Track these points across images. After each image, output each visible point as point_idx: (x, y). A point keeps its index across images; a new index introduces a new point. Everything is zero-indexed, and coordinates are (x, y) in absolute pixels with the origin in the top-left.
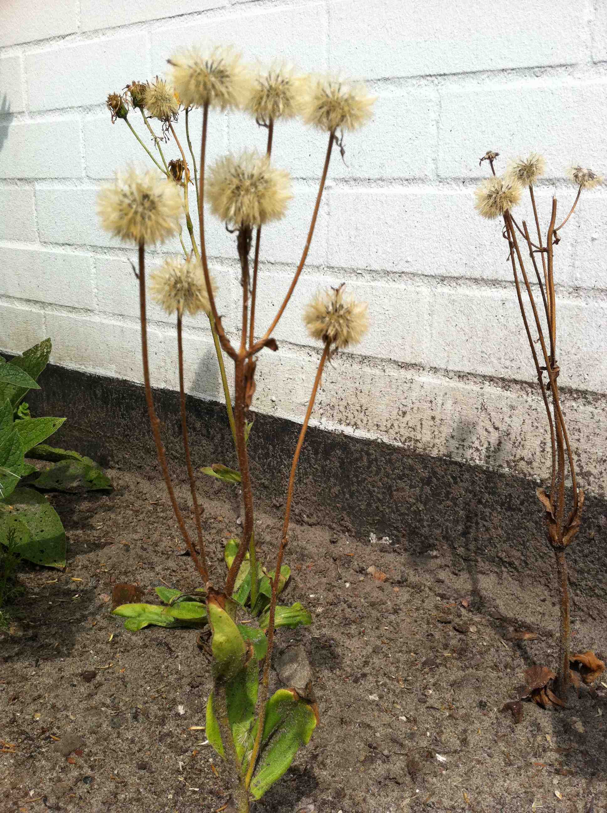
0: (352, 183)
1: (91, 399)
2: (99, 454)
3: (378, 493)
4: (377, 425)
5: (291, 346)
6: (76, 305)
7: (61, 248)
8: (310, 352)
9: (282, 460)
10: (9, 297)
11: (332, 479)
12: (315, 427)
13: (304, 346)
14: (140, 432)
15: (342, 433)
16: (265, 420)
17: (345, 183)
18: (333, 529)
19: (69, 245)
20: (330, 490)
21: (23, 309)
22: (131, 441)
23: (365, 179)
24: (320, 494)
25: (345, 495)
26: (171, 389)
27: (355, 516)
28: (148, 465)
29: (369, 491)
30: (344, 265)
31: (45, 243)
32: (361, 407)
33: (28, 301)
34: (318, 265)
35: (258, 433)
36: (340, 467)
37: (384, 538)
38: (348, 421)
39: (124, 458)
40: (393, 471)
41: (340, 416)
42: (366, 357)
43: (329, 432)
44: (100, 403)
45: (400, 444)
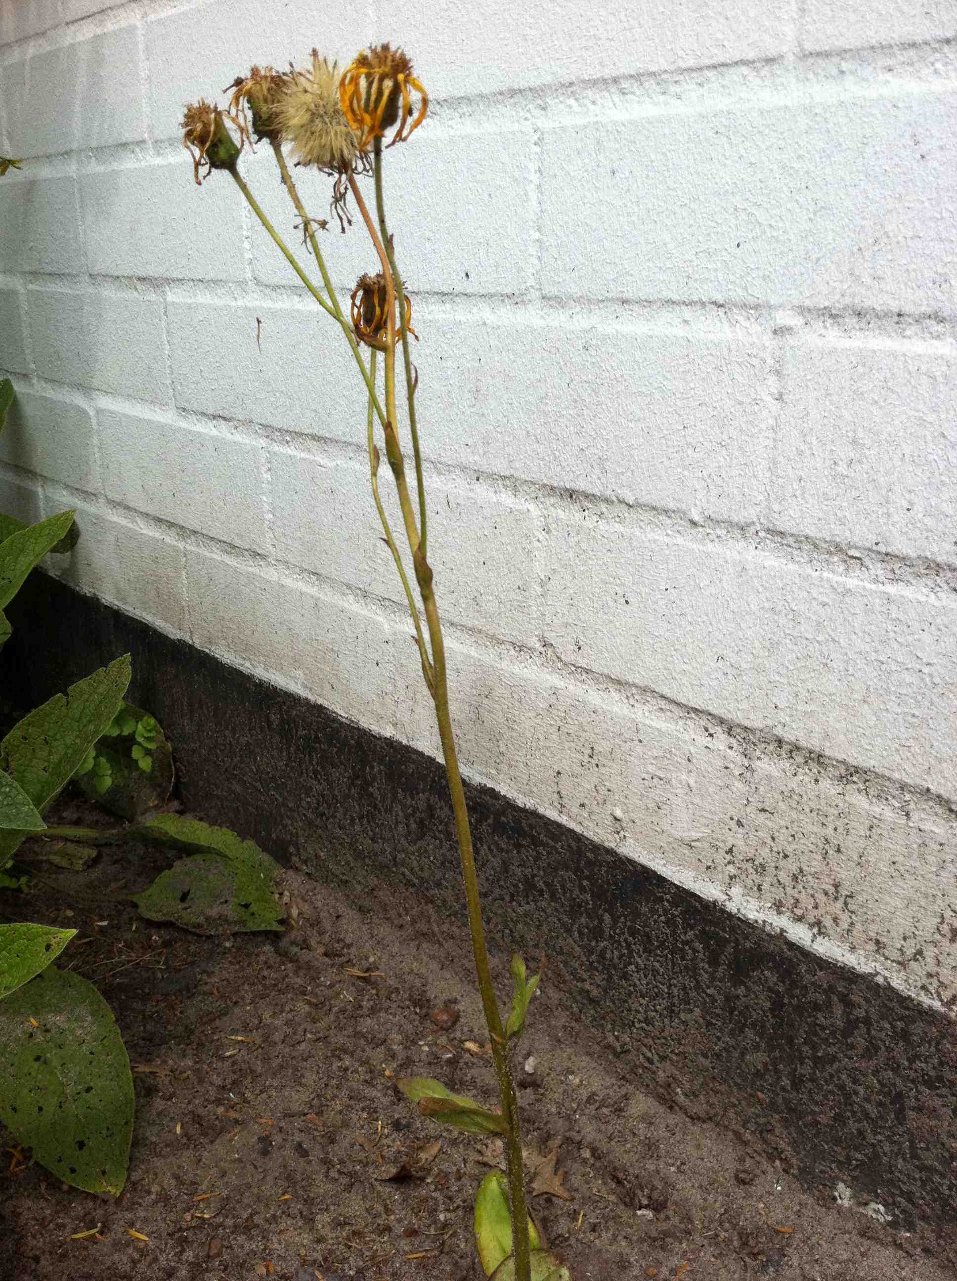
0: (851, 321)
1: (262, 728)
2: (274, 836)
3: (867, 1100)
4: (878, 942)
5: (663, 704)
6: (237, 542)
7: (211, 424)
8: (709, 726)
9: (631, 952)
10: (127, 508)
11: (749, 1033)
12: (715, 902)
13: (696, 710)
14: (345, 814)
15: (782, 934)
16: (596, 855)
17: (830, 321)
18: (746, 1143)
19: (225, 419)
20: (743, 1054)
21: (151, 534)
22: (329, 827)
23: (887, 315)
24: (718, 1056)
25: (779, 1078)
26: (405, 742)
27: (800, 1132)
28: (359, 883)
29: (842, 1088)
30: (812, 532)
31: (184, 410)
32: (836, 886)
33: (159, 520)
34: (742, 521)
35: (580, 879)
36: (772, 1010)
37: (873, 1205)
38: (799, 912)
39: (317, 857)
40: (911, 1061)
41: (779, 894)
42: (857, 770)
43: (746, 922)
44: (276, 739)
45: (937, 1005)
